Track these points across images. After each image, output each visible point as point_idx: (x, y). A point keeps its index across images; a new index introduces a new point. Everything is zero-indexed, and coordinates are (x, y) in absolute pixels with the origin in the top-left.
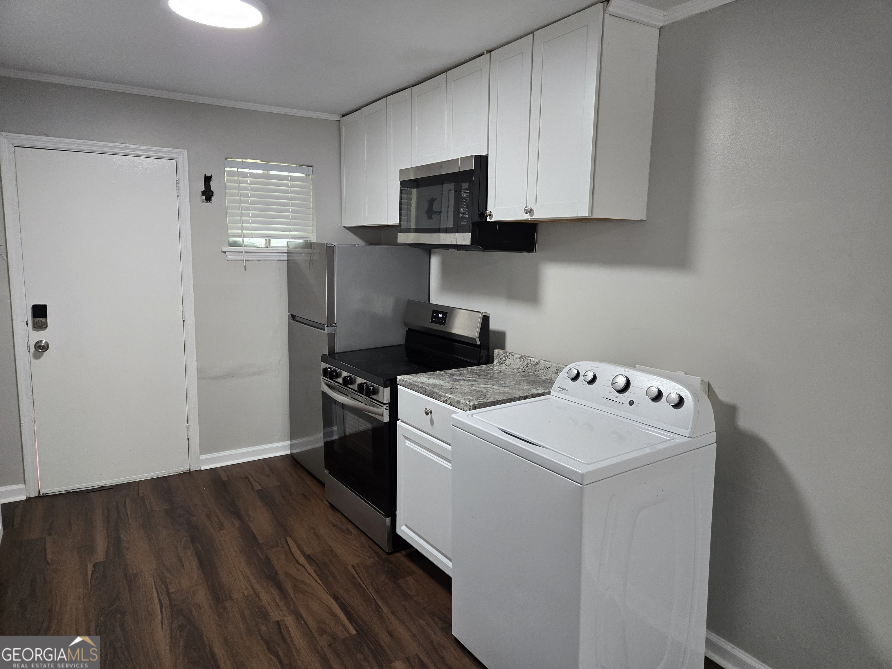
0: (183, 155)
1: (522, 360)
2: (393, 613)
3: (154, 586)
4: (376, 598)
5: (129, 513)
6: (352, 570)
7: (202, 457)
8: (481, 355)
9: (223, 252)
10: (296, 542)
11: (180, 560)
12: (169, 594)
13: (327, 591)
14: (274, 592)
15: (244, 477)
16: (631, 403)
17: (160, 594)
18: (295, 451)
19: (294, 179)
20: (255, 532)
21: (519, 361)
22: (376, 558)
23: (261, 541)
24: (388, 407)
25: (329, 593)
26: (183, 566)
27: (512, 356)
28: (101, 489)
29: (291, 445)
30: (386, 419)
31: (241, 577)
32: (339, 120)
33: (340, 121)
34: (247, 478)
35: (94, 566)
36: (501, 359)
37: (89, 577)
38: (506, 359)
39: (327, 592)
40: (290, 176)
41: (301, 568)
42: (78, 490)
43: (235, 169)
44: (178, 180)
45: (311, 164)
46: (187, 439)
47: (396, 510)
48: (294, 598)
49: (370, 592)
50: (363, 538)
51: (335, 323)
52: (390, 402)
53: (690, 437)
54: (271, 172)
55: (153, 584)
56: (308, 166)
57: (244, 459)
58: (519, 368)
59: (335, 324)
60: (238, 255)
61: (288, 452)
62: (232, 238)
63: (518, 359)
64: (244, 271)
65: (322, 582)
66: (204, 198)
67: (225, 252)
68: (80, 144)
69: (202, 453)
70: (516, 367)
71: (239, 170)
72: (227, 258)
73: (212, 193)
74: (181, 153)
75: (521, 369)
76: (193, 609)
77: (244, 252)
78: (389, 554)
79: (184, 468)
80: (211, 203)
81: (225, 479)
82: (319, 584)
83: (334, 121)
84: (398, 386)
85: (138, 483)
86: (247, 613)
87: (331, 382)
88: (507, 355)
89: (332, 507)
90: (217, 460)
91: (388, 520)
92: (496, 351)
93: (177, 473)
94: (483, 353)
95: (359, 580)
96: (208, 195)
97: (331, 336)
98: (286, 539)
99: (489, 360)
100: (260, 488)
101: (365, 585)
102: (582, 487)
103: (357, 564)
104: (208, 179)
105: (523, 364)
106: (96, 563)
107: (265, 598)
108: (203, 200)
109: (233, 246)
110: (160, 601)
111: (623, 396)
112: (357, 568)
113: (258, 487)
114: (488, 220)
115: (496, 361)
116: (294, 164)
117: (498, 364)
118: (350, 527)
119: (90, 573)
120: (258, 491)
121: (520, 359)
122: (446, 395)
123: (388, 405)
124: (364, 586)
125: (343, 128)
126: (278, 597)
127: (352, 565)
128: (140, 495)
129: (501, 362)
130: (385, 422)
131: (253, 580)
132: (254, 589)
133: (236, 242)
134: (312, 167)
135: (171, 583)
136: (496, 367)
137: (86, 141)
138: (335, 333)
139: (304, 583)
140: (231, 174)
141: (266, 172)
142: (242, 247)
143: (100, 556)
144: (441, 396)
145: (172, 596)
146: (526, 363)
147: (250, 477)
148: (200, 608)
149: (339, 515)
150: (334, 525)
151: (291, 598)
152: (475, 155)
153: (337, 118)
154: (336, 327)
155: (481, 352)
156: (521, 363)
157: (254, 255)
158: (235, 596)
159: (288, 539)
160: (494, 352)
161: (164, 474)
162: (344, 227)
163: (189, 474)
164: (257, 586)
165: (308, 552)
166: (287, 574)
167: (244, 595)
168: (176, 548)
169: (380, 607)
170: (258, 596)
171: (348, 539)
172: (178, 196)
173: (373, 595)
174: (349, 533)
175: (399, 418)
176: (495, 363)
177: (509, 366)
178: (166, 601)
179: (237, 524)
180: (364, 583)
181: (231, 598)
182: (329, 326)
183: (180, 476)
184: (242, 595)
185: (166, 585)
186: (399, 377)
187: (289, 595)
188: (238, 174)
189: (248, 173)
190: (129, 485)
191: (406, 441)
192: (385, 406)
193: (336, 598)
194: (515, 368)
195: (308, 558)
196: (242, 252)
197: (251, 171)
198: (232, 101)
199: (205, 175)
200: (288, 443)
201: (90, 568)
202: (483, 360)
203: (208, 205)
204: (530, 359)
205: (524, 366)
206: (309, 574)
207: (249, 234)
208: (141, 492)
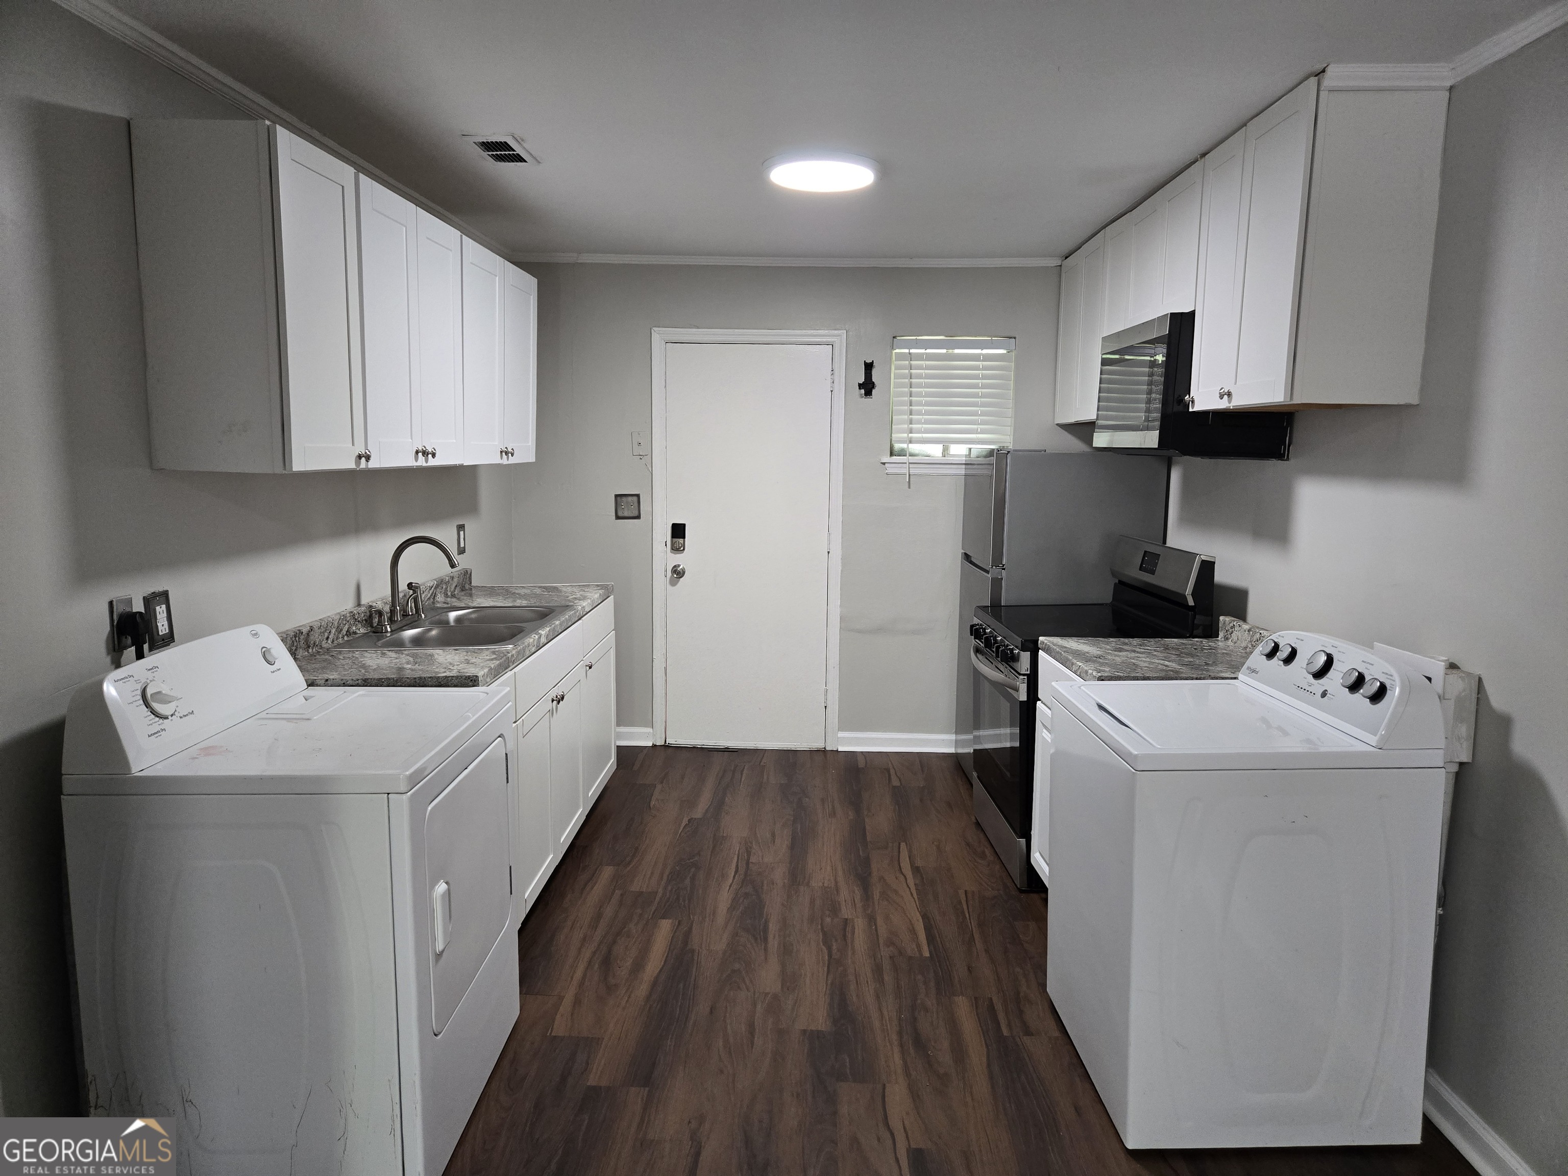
0: (839, 337)
1: (1251, 633)
2: (987, 951)
3: (737, 852)
4: (974, 931)
5: (743, 780)
6: (963, 897)
7: (841, 734)
8: (1195, 622)
9: (882, 463)
10: (910, 851)
11: (773, 835)
12: (748, 863)
13: (918, 906)
14: (857, 891)
15: (884, 769)
16: (1324, 694)
17: (740, 861)
18: (960, 751)
19: (987, 358)
20: (868, 827)
21: (1247, 635)
22: (1001, 892)
23: (869, 839)
24: (1026, 680)
25: (919, 910)
26: (774, 842)
27: (1240, 626)
28: (727, 750)
29: (956, 741)
30: (1023, 697)
31: (829, 868)
32: (1060, 264)
33: (1061, 266)
34: (888, 770)
35: (689, 821)
36: (1227, 630)
37: (682, 828)
38: (1232, 631)
39: (918, 909)
40: (983, 355)
41: (902, 878)
42: (703, 746)
43: (907, 351)
44: (832, 371)
45: (1014, 336)
46: (824, 707)
47: (1031, 830)
48: (876, 903)
49: (971, 923)
50: (997, 867)
51: (1004, 563)
52: (1029, 672)
53: (1379, 747)
54: (957, 351)
55: (737, 851)
56: (1010, 338)
57: (892, 748)
58: (1247, 647)
59: (1004, 565)
60: (901, 467)
61: (952, 750)
62: (899, 445)
63: (1247, 632)
64: (908, 489)
65: (918, 898)
66: (863, 391)
67: (884, 464)
68: (730, 335)
69: (841, 729)
70: (1244, 645)
71: (912, 351)
72: (887, 471)
73: (873, 385)
74: (839, 335)
75: (1250, 648)
76: (765, 882)
77: (908, 463)
78: (1021, 891)
79: (818, 744)
80: (872, 398)
81: (861, 764)
82: (914, 899)
83: (1052, 267)
84: (1040, 650)
85: (764, 751)
86: (818, 902)
87: (980, 645)
88: (1234, 625)
89: (978, 824)
90: (858, 741)
91: (1023, 841)
92: (1221, 618)
93: (810, 748)
94: (1199, 619)
95: (965, 907)
96: (868, 387)
97: (996, 583)
98: (900, 844)
99: (1211, 632)
100: (898, 784)
101: (969, 915)
102: (1134, 773)
103: (973, 892)
104: (869, 367)
105: (1252, 639)
106: (692, 818)
107: (844, 894)
108: (861, 394)
109: (899, 456)
110: (737, 866)
111: (1318, 683)
112: (970, 895)
113: (895, 782)
114: (1191, 410)
115: (1221, 635)
116: (988, 337)
117: (1223, 639)
118: (988, 852)
119: (683, 825)
120: (894, 787)
121: (1249, 631)
122: (1078, 663)
123: (1026, 677)
124: (967, 916)
125: (1063, 275)
126: (859, 897)
127: (966, 891)
128: (762, 764)
129: (1227, 636)
130: (1020, 700)
131: (840, 873)
132: (836, 882)
133: (903, 449)
134: (1015, 338)
135: (755, 854)
136: (1220, 642)
137: (736, 330)
138: (1002, 579)
139: (896, 892)
140: (901, 357)
141: (950, 351)
142: (906, 456)
143: (698, 813)
144: (1073, 664)
145: (751, 865)
146: (1255, 639)
147: (892, 772)
148: (773, 884)
149: (982, 836)
150: (968, 844)
151: (873, 903)
152: (1171, 313)
153: (1055, 262)
154: (1004, 569)
155: (1195, 618)
156: (1250, 637)
157: (896, 467)
158: (813, 883)
159: (903, 845)
160: (1219, 619)
161: (795, 747)
162: (1057, 424)
163: (824, 752)
164: (841, 879)
165: (919, 863)
166: (881, 879)
167: (823, 885)
168: (775, 824)
169: (974, 940)
170: (837, 891)
171: (977, 862)
172: (832, 391)
173: (973, 927)
174: (983, 856)
175: (1039, 696)
176: (1219, 638)
177: (1235, 643)
178: (742, 871)
179: (851, 815)
180: (969, 912)
181: (808, 884)
182: (994, 567)
183: (812, 753)
184: (821, 884)
185: (749, 854)
186: (1041, 638)
187: (873, 898)
188: (911, 357)
189: (923, 354)
190: (756, 751)
191: (1044, 730)
192: (1022, 677)
193: (925, 917)
194: (1242, 646)
195: (916, 870)
196: (906, 463)
197: (929, 351)
198: (907, 259)
199: (865, 361)
200: (953, 737)
201: (685, 821)
202: (1198, 631)
203: (868, 400)
204: (1260, 632)
205: (1253, 643)
206: (908, 886)
207: (920, 438)
208: (764, 761)
